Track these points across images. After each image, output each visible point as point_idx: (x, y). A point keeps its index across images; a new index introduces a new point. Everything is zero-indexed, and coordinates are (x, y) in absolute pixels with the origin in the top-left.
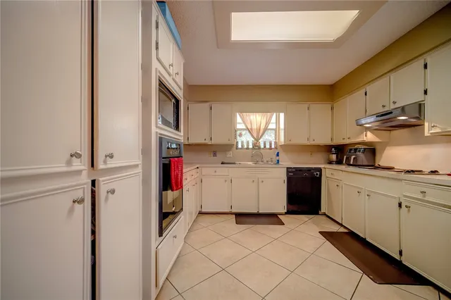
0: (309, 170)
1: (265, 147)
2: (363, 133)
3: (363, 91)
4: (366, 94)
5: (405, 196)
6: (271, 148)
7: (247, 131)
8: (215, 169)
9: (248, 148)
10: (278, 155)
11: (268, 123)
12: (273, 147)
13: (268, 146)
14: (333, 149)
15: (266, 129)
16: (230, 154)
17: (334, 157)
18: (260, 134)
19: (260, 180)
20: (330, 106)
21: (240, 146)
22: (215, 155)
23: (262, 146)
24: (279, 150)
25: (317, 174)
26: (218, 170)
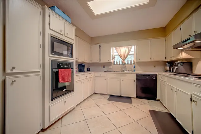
0: (149, 75)
1: (128, 63)
2: (180, 53)
3: (179, 28)
4: (181, 30)
5: (194, 94)
6: (131, 64)
7: (119, 56)
8: (101, 74)
9: (119, 64)
10: (134, 67)
11: (129, 52)
12: (132, 63)
13: (129, 63)
14: (167, 64)
15: (128, 54)
16: (111, 67)
17: (168, 68)
18: (125, 57)
19: (122, 80)
20: (164, 39)
21: (115, 63)
22: (104, 67)
23: (127, 63)
24: (136, 65)
25: (154, 78)
26: (102, 74)
